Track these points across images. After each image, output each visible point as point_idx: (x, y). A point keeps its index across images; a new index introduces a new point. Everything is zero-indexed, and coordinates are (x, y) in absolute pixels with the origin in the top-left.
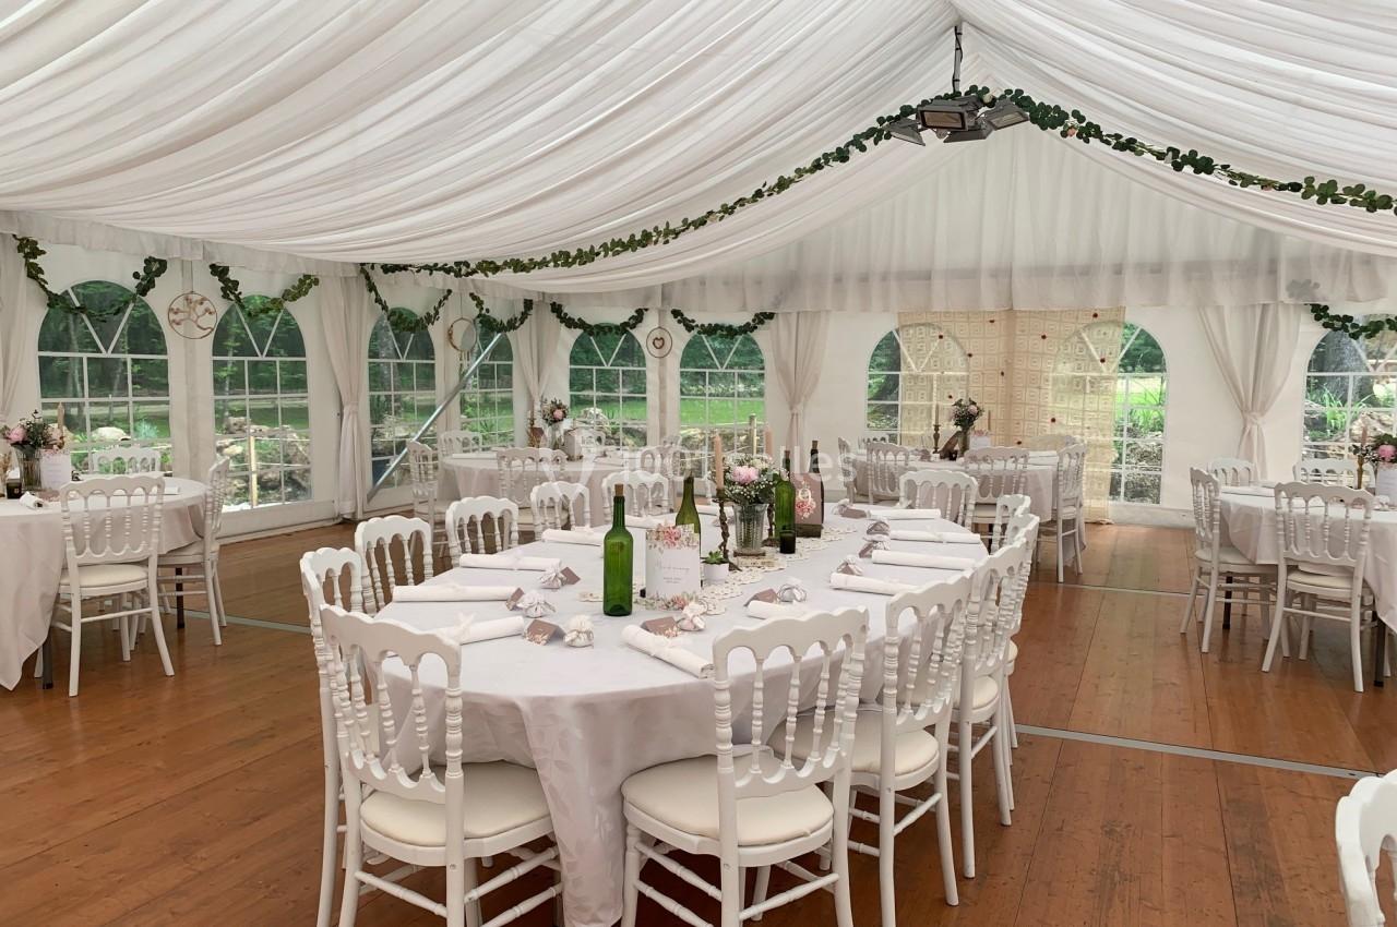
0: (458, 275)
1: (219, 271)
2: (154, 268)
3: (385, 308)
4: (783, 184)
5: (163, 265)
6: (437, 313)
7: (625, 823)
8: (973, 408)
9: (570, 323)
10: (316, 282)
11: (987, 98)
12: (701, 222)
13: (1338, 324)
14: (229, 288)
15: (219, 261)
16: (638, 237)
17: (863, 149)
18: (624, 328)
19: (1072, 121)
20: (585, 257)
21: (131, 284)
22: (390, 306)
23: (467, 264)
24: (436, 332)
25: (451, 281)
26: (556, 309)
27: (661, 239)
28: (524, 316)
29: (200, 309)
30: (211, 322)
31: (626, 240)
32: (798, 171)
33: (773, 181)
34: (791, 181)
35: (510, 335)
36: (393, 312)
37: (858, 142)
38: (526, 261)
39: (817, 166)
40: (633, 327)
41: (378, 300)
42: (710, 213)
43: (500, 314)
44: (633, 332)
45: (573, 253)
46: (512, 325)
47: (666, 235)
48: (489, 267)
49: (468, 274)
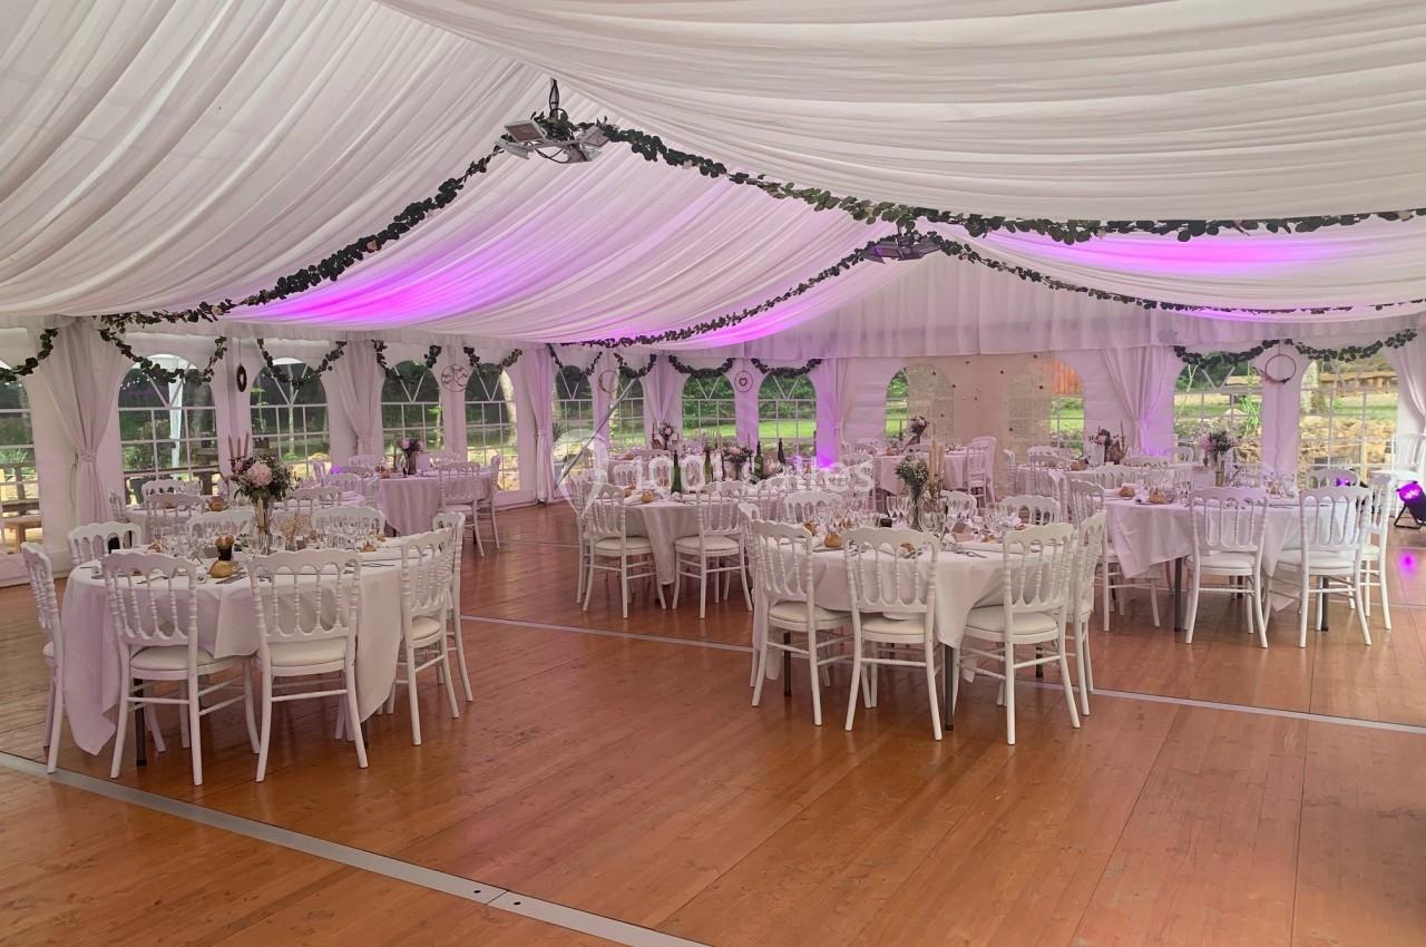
0: (608, 346)
1: (469, 351)
2: (435, 351)
3: (561, 366)
4: (802, 289)
5: (439, 349)
6: (593, 367)
7: (675, 552)
8: (922, 422)
9: (681, 369)
10: (521, 353)
11: (916, 237)
12: (754, 312)
13: (1191, 359)
14: (474, 360)
15: (469, 345)
16: (717, 321)
17: (848, 267)
18: (719, 372)
19: (964, 250)
20: (685, 334)
21: (424, 361)
22: (564, 365)
23: (613, 340)
24: (592, 380)
25: (603, 348)
26: (673, 359)
27: (731, 323)
28: (651, 365)
29: (460, 374)
30: (465, 381)
31: (709, 323)
32: (810, 280)
33: (796, 287)
34: (807, 287)
35: (641, 379)
36: (566, 368)
37: (844, 263)
38: (649, 337)
39: (821, 278)
40: (726, 371)
41: (557, 362)
42: (759, 307)
43: (634, 366)
44: (725, 374)
45: (678, 332)
46: (642, 373)
47: (734, 320)
48: (627, 341)
49: (614, 346)
